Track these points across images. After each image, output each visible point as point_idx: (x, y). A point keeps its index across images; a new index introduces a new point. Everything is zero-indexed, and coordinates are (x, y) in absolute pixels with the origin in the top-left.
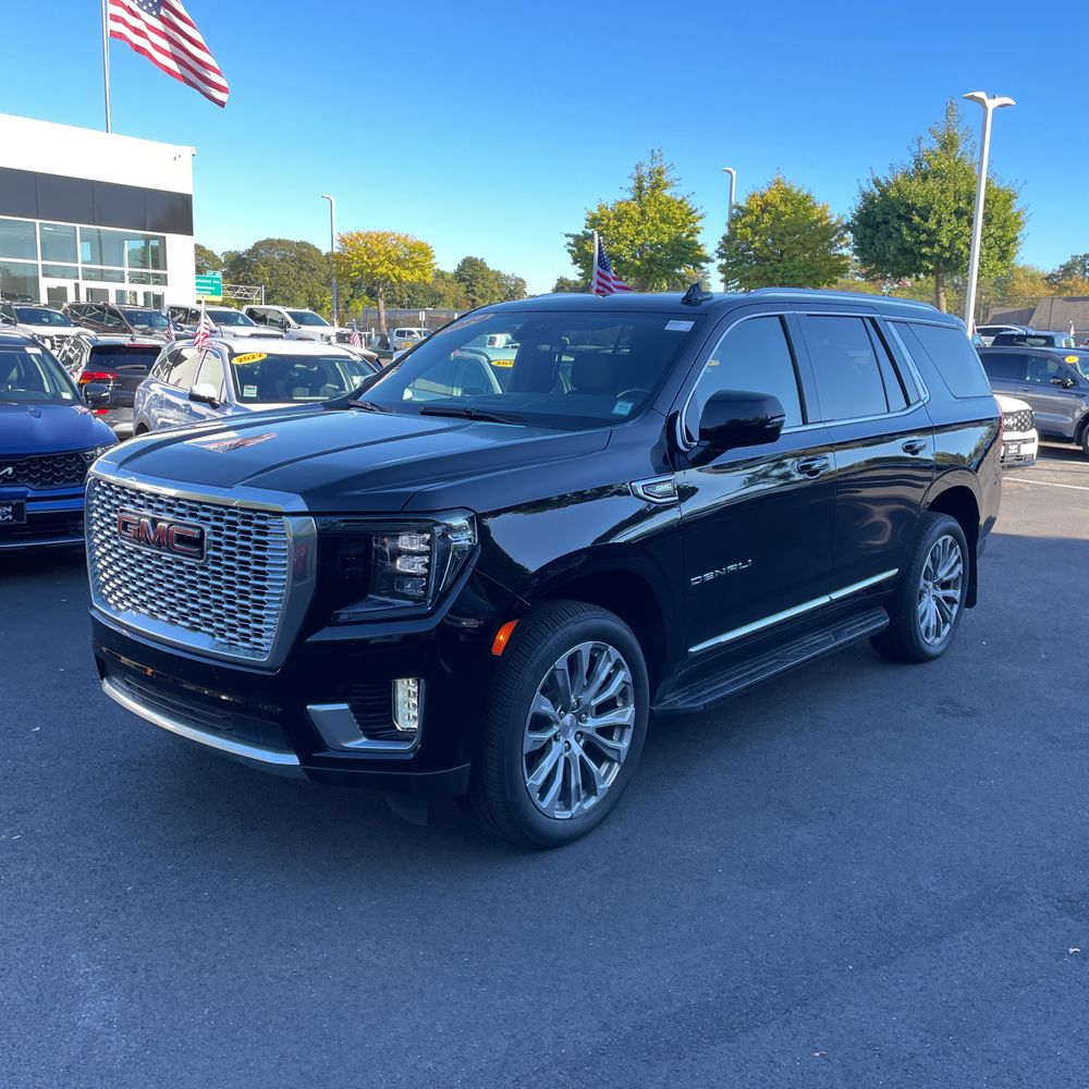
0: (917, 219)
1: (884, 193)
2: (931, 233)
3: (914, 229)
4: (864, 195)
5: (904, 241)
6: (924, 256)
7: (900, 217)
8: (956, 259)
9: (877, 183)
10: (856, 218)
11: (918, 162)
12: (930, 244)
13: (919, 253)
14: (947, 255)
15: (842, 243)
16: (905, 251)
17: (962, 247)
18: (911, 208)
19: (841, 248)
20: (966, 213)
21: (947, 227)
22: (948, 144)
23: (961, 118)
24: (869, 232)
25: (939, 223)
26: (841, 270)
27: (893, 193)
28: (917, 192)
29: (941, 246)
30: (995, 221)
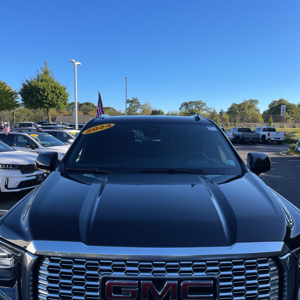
0: (41, 93)
1: (29, 84)
2: (46, 97)
3: (41, 95)
4: (24, 85)
5: (38, 98)
6: (45, 103)
7: (36, 91)
8: (53, 104)
9: (27, 81)
10: (22, 91)
11: (38, 76)
12: (46, 100)
13: (43, 102)
14: (51, 103)
15: (16, 98)
16: (38, 101)
17: (55, 101)
18: (40, 89)
19: (16, 99)
20: (55, 92)
21: (50, 95)
22: (46, 73)
23: (49, 66)
24: (27, 95)
25: (48, 94)
26: (18, 106)
27: (33, 84)
28: (41, 85)
29: (49, 100)
30: (62, 94)
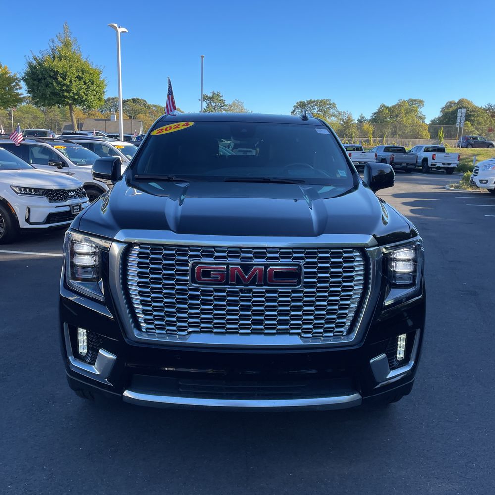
0: (60, 79)
1: (40, 64)
2: (68, 86)
3: (59, 83)
4: (30, 65)
5: (55, 89)
6: (66, 97)
7: (50, 77)
8: (80, 99)
9: (35, 59)
10: (27, 75)
11: (53, 50)
12: (68, 91)
13: (63, 95)
14: (76, 97)
15: (18, 87)
16: (54, 93)
17: (83, 94)
18: (56, 73)
19: (17, 89)
20: (82, 78)
21: (75, 84)
22: (67, 44)
23: (72, 33)
24: (36, 82)
25: (71, 82)
26: (20, 100)
27: (46, 65)
28: (59, 66)
29: (73, 93)
30: (95, 83)
